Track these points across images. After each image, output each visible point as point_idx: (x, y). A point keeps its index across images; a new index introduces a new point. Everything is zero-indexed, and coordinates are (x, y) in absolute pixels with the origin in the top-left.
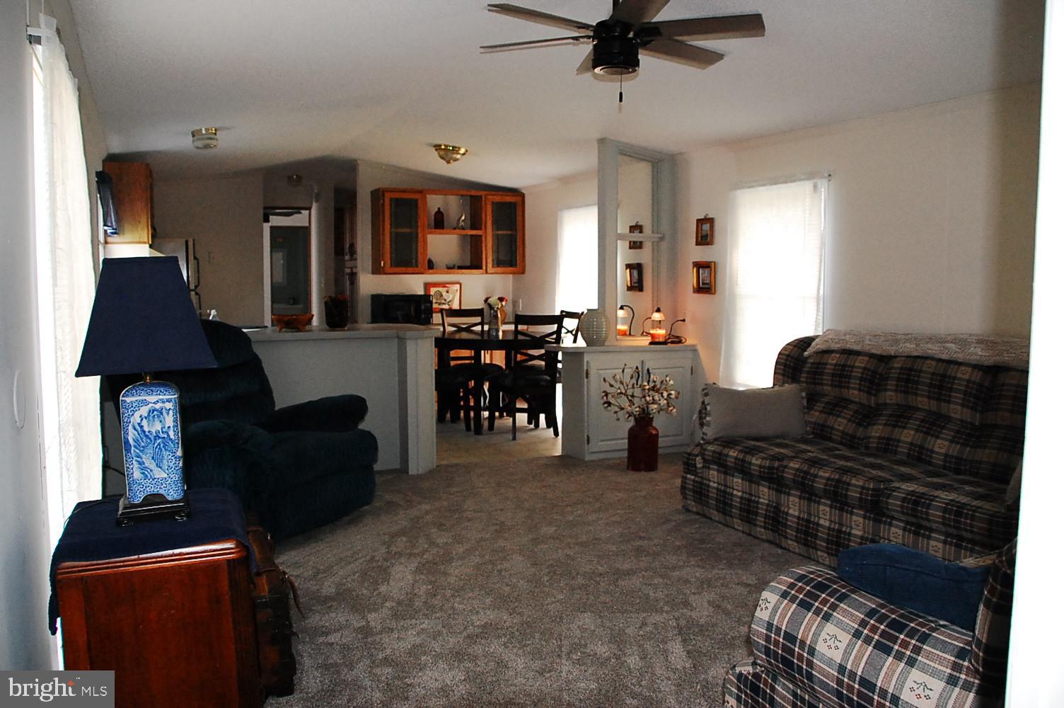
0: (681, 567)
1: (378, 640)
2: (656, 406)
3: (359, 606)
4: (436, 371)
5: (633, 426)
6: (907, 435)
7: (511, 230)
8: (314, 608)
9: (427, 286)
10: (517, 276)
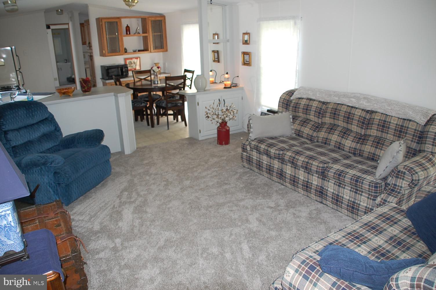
0: (243, 200)
1: (121, 254)
2: (228, 118)
3: (111, 236)
4: (132, 100)
5: (219, 126)
6: (335, 138)
7: (160, 32)
8: (92, 238)
9: (126, 59)
10: (164, 53)
